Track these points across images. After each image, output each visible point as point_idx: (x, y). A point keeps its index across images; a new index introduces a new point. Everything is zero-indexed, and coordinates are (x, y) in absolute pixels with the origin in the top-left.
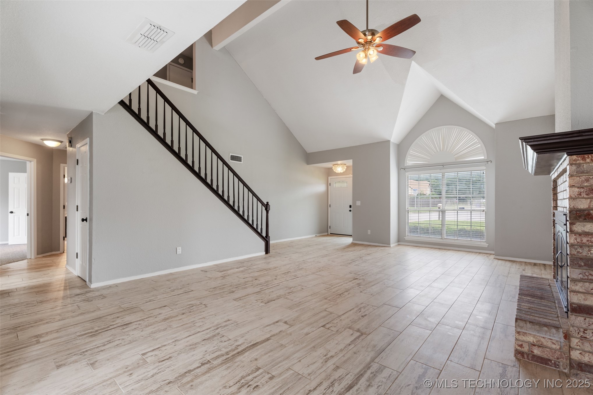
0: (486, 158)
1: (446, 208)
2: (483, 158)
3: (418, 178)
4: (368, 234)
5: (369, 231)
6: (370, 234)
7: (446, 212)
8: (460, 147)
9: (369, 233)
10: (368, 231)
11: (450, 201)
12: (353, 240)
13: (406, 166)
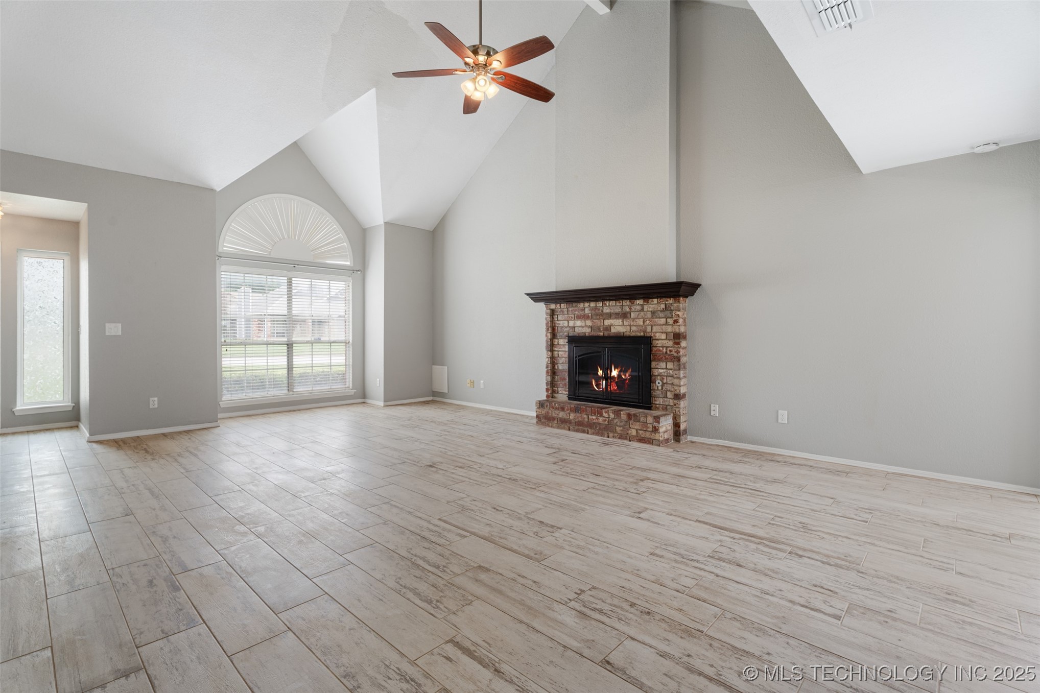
0: (352, 265)
1: (294, 339)
2: (349, 263)
3: (243, 281)
4: (151, 407)
5: (154, 401)
6: (156, 406)
7: (294, 345)
8: (320, 239)
9: (154, 405)
10: (151, 399)
11: (301, 327)
12: (91, 434)
13: (221, 252)
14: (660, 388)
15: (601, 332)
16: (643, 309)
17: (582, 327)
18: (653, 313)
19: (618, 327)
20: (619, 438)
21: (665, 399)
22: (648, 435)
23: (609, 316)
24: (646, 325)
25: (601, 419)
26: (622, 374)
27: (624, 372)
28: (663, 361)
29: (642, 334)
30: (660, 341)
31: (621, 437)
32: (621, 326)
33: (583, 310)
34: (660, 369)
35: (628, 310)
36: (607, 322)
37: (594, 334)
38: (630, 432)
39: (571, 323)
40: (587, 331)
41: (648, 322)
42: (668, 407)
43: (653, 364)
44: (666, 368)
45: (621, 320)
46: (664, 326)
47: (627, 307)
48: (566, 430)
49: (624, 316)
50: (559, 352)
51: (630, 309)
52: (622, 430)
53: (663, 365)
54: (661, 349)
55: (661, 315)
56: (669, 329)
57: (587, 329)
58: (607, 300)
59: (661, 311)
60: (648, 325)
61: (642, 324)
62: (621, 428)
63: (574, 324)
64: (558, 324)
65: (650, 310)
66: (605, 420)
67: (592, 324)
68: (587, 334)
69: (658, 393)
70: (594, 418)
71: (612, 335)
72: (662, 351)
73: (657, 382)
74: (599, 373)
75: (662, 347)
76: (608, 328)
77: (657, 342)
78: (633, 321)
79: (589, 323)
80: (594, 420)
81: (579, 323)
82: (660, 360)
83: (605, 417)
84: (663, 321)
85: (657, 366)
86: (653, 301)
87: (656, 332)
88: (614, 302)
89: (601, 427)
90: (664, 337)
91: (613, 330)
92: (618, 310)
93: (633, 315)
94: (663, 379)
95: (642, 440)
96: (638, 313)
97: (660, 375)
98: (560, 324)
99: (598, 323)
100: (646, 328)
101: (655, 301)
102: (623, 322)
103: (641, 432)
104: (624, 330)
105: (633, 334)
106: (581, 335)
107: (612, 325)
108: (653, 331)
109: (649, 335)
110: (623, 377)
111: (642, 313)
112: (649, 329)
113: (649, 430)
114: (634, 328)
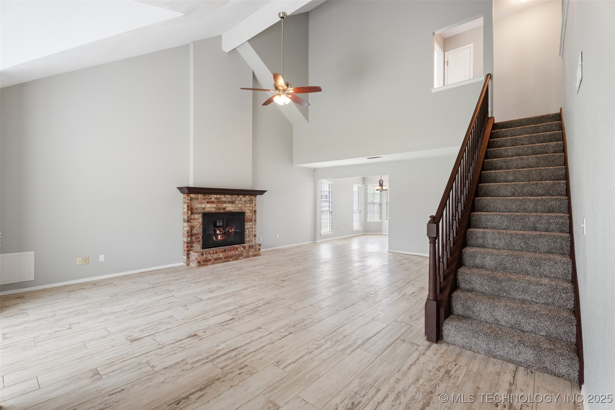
14: (247, 234)
15: (221, 210)
16: (241, 200)
17: (210, 208)
18: (245, 201)
19: (230, 208)
20: (245, 258)
21: (249, 238)
22: (257, 253)
23: (225, 202)
24: (242, 207)
25: (237, 252)
26: (230, 230)
27: (231, 229)
28: (249, 222)
29: (241, 211)
30: (248, 214)
31: (246, 257)
32: (231, 207)
33: (211, 199)
34: (248, 225)
35: (235, 200)
36: (224, 205)
37: (217, 211)
38: (250, 254)
39: (203, 206)
40: (213, 210)
41: (243, 205)
42: (250, 241)
43: (245, 223)
44: (250, 225)
45: (231, 205)
46: (249, 207)
47: (234, 198)
48: (218, 263)
49: (233, 202)
50: (195, 223)
51: (236, 199)
52: (246, 254)
53: (248, 224)
54: (248, 217)
55: (248, 202)
56: (251, 208)
57: (213, 209)
58: (226, 195)
59: (248, 201)
60: (243, 207)
61: (240, 206)
62: (246, 253)
63: (205, 206)
64: (194, 206)
65: (244, 200)
66: (239, 252)
67: (216, 206)
68: (213, 212)
69: (247, 236)
70: (234, 252)
71: (226, 212)
72: (248, 218)
73: (247, 231)
74: (217, 232)
75: (249, 216)
76: (224, 209)
77: (247, 214)
78: (237, 205)
79: (214, 205)
80: (233, 253)
81: (208, 205)
82: (247, 222)
83: (239, 250)
84: (249, 205)
85: (247, 225)
86: (246, 197)
87: (246, 210)
88: (230, 196)
89: (237, 256)
90: (249, 212)
91: (227, 209)
92: (230, 200)
93: (237, 202)
94: (249, 229)
95: (254, 256)
96: (239, 201)
97: (247, 228)
98: (195, 206)
99: (220, 205)
100: (242, 208)
101: (248, 196)
102: (232, 205)
103: (254, 252)
104: (233, 209)
105: (237, 211)
106: (210, 212)
107: (227, 207)
108: (245, 209)
109: (243, 211)
110: (230, 231)
111: (241, 202)
112: (243, 209)
113: (257, 250)
114: (237, 208)
